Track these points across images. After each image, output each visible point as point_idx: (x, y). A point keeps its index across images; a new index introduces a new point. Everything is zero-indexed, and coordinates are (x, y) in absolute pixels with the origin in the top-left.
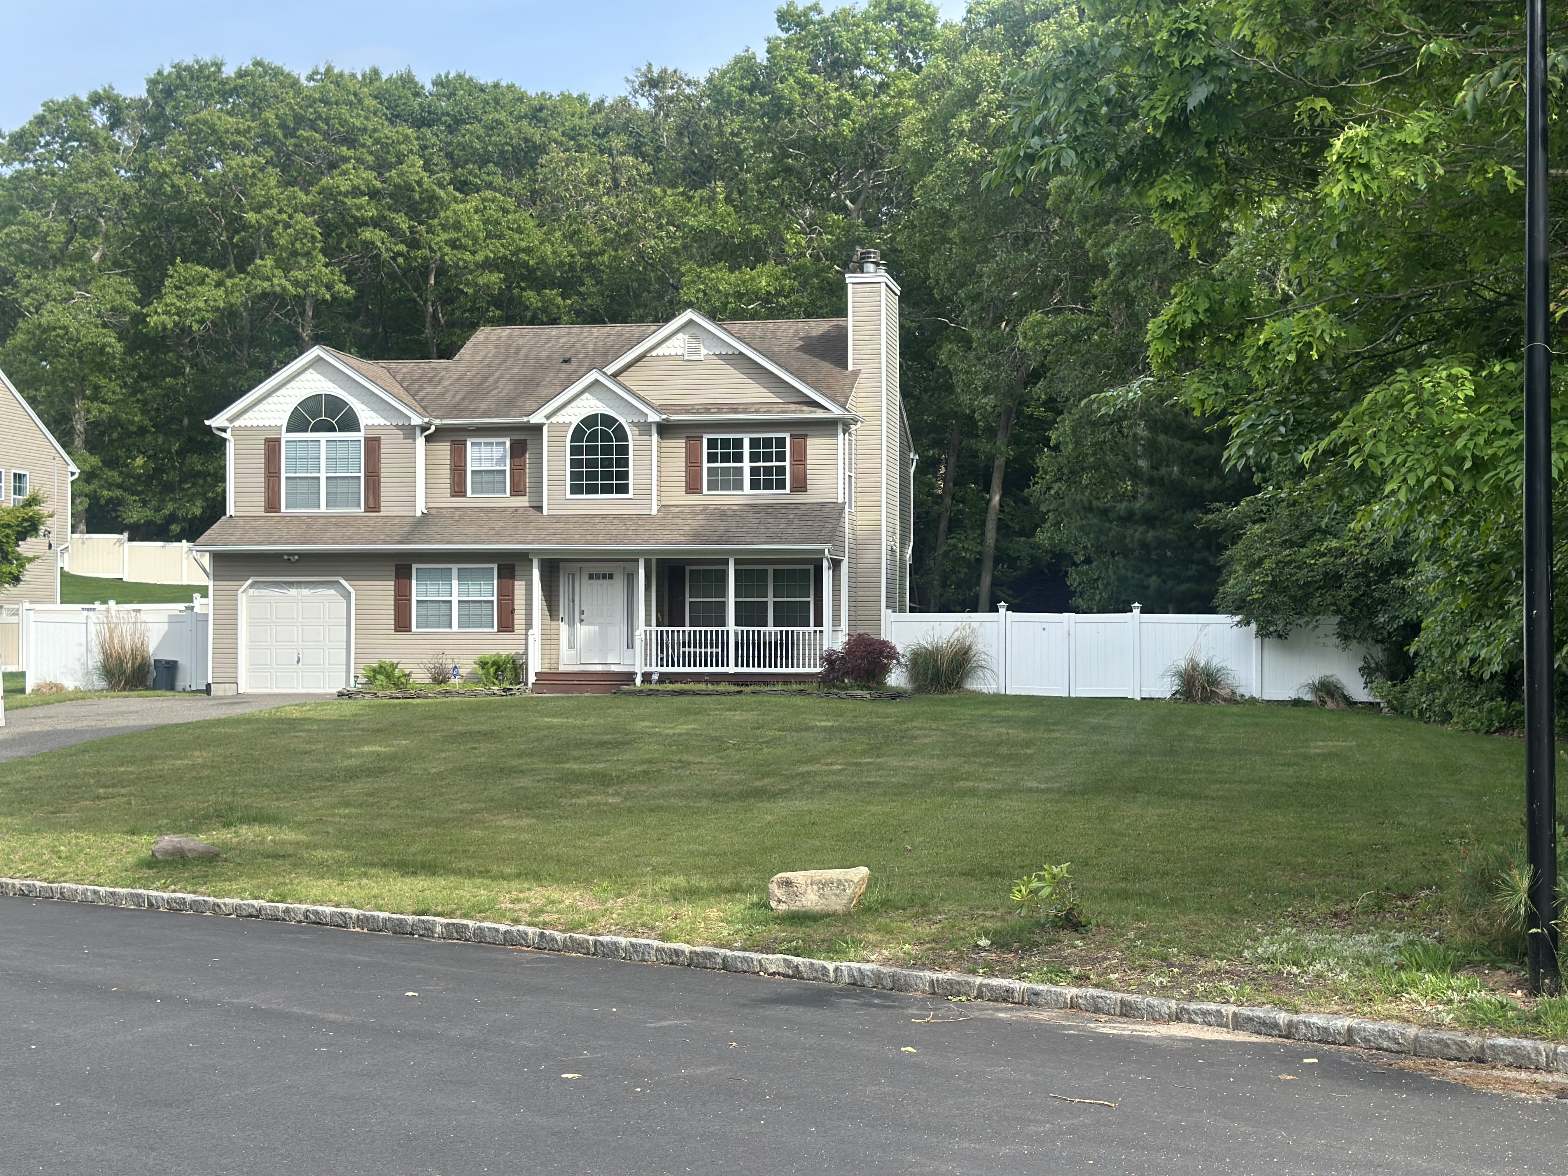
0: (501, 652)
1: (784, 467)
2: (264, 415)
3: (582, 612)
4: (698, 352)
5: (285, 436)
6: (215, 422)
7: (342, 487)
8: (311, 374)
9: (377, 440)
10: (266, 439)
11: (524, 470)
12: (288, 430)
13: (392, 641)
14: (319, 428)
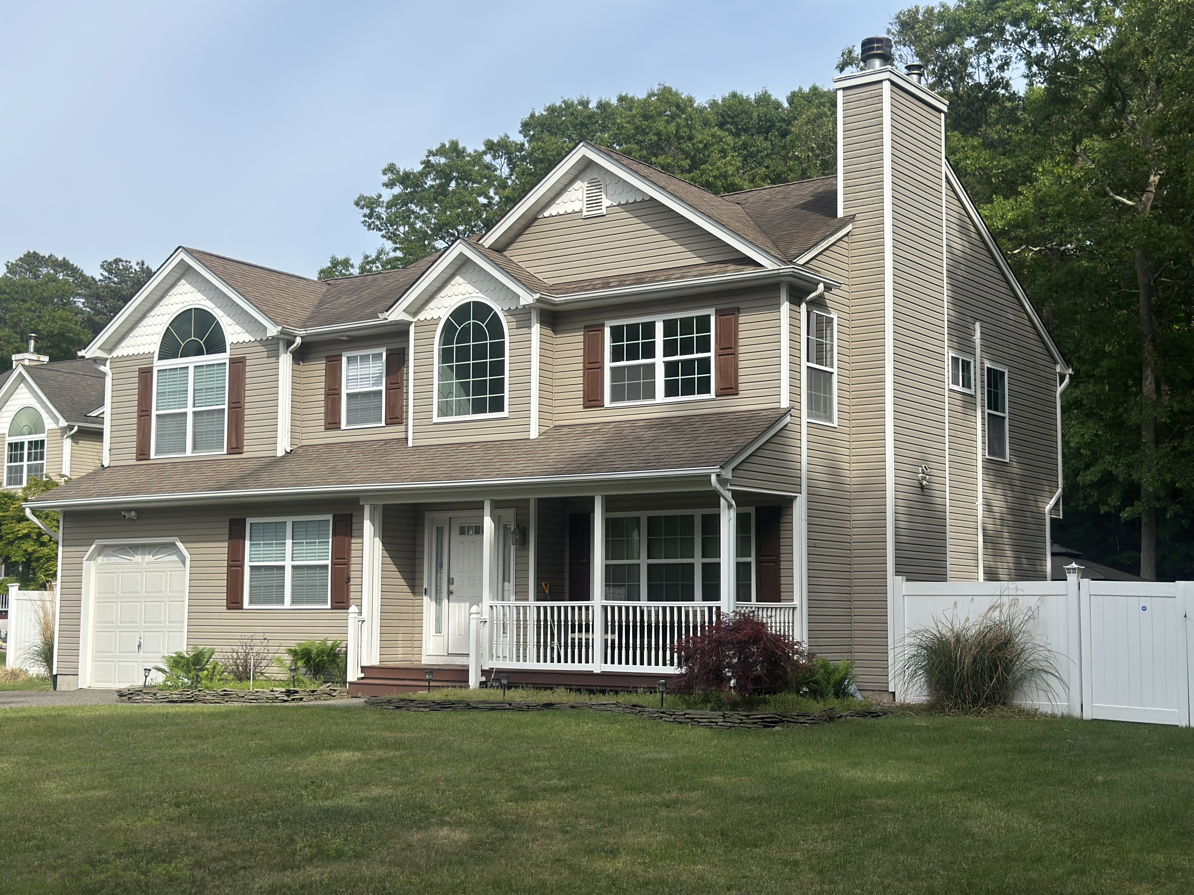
1: (708, 360)
2: (139, 340)
3: (450, 581)
4: (599, 203)
5: (158, 365)
6: (89, 353)
7: (207, 425)
9: (243, 361)
10: (139, 370)
11: (401, 388)
12: (160, 357)
13: (224, 622)
14: (188, 351)
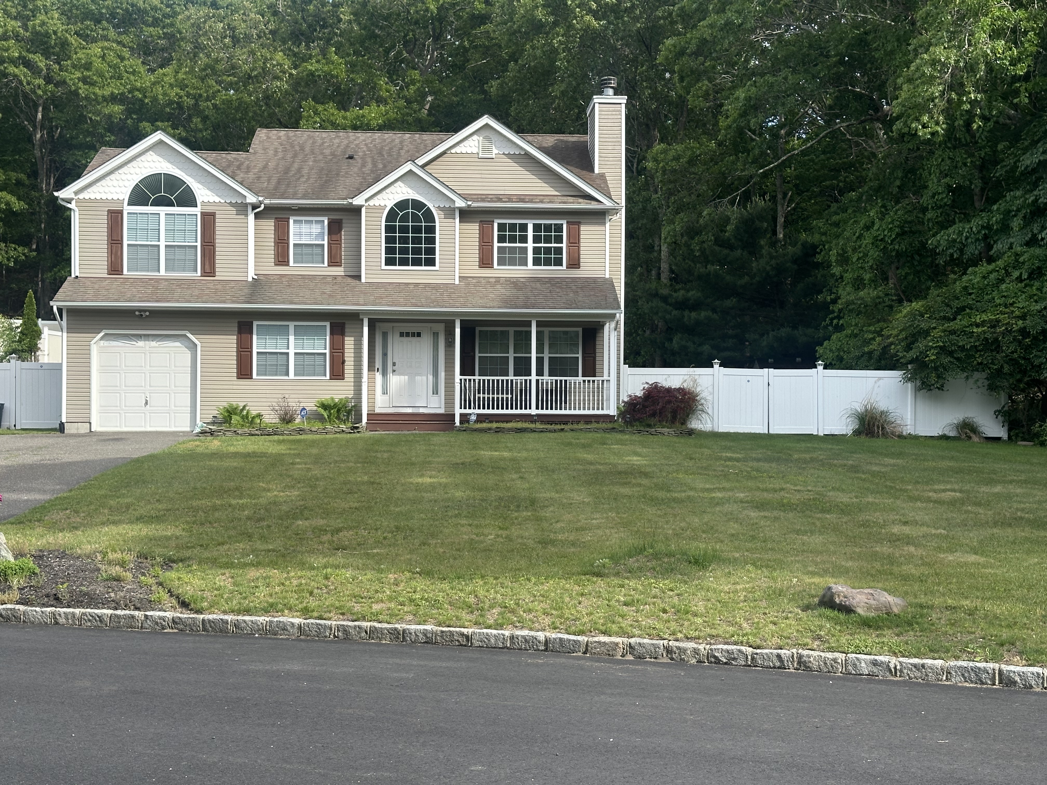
0: (334, 396)
1: (561, 248)
2: (107, 189)
3: (394, 364)
4: (490, 151)
5: (127, 209)
6: (63, 194)
7: (179, 254)
8: (151, 156)
9: (213, 215)
10: (109, 211)
11: (340, 244)
12: (129, 205)
13: (235, 387)
14: (157, 203)
